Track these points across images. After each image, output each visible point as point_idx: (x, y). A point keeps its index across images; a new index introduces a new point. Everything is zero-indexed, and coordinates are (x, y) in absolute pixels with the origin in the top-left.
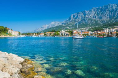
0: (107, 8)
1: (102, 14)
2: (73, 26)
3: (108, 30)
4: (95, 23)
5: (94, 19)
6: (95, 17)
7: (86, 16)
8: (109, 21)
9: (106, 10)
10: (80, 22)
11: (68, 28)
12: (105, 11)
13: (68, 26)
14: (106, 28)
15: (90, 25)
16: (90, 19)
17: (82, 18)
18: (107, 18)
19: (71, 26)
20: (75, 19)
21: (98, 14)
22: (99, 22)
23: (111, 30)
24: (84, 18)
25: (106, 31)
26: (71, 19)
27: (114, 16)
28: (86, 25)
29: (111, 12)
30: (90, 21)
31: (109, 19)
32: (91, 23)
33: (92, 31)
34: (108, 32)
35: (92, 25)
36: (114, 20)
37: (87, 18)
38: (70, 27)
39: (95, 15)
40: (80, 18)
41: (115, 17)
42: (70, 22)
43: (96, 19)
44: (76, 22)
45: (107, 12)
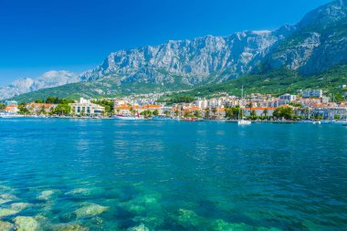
0: (203, 46)
1: (191, 58)
2: (114, 87)
3: (206, 102)
4: (175, 83)
5: (173, 70)
6: (175, 67)
7: (152, 61)
8: (209, 79)
9: (202, 50)
10: (135, 76)
11: (100, 91)
12: (199, 54)
13: (98, 86)
14: (202, 96)
15: (161, 86)
16: (163, 71)
17: (140, 65)
18: (205, 70)
19: (109, 85)
20: (122, 66)
21: (182, 59)
22: (185, 81)
23: (213, 101)
24: (147, 65)
25: (202, 104)
26: (110, 67)
27: (219, 67)
28: (151, 86)
29: (214, 55)
30: (161, 77)
31: (208, 73)
32: (164, 81)
33: (168, 104)
34: (205, 106)
35: (168, 86)
36: (220, 77)
37: (153, 66)
38: (105, 89)
39: (175, 61)
40: (135, 64)
41: (221, 71)
42: (107, 75)
43: (178, 72)
44: (122, 75)
45: (204, 56)
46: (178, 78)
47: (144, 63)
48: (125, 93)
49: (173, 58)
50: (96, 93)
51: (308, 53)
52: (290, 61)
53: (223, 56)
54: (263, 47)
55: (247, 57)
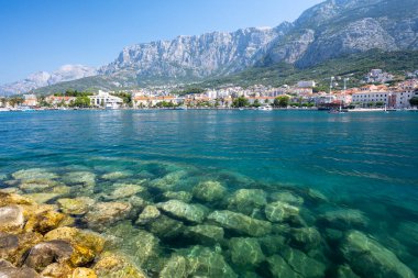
0: (212, 41)
1: (201, 53)
2: (131, 79)
3: (215, 92)
4: (188, 75)
5: (184, 63)
6: (187, 61)
7: (165, 55)
8: (218, 71)
9: (210, 45)
10: (149, 70)
11: (117, 84)
12: (208, 48)
13: (115, 79)
14: (211, 87)
15: (174, 79)
16: (175, 64)
17: (154, 59)
18: (214, 63)
19: (125, 78)
20: (137, 60)
21: (192, 53)
22: (196, 73)
23: (222, 92)
24: (160, 59)
25: (212, 95)
26: (125, 61)
27: (226, 61)
28: (165, 78)
29: (222, 50)
30: (174, 69)
31: (216, 66)
32: (177, 74)
33: (181, 95)
34: (215, 97)
35: (181, 78)
36: (227, 70)
37: (167, 60)
38: (122, 82)
39: (186, 55)
40: (149, 58)
41: (228, 64)
42: (123, 68)
43: (189, 65)
44: (137, 69)
45: (213, 51)
46: (189, 71)
47: (157, 57)
48: (141, 86)
49: (184, 52)
50: (113, 86)
51: (303, 49)
52: (288, 55)
53: (230, 50)
54: (265, 43)
55: (251, 52)
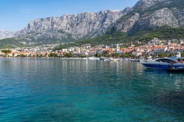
0: (84, 17)
1: (77, 24)
2: (33, 40)
4: (68, 38)
5: (67, 31)
7: (55, 26)
8: (87, 36)
9: (83, 20)
10: (45, 34)
11: (24, 43)
12: (82, 22)
13: (24, 40)
15: (60, 40)
16: (61, 31)
18: (85, 31)
19: (30, 40)
21: (72, 25)
22: (74, 37)
26: (31, 29)
29: (90, 23)
30: (60, 35)
31: (86, 33)
32: (62, 37)
37: (56, 29)
38: (28, 42)
39: (68, 26)
40: (46, 27)
41: (94, 32)
42: (29, 33)
43: (70, 32)
44: (38, 34)
45: (84, 24)
46: (70, 35)
47: (51, 27)
49: (67, 24)
50: (22, 44)
51: (132, 24)
53: (95, 23)
54: (116, 19)
55: (107, 24)
